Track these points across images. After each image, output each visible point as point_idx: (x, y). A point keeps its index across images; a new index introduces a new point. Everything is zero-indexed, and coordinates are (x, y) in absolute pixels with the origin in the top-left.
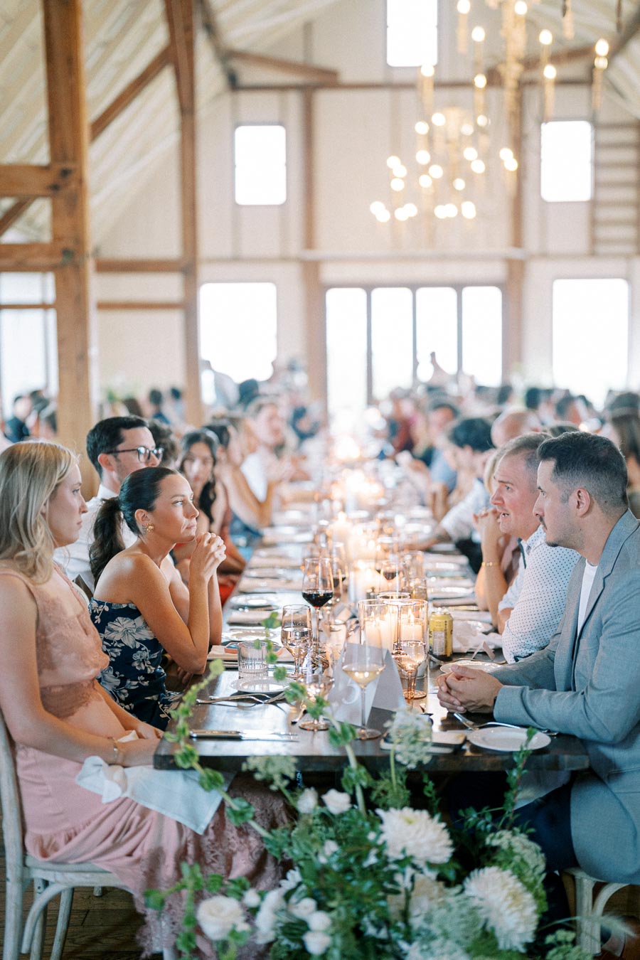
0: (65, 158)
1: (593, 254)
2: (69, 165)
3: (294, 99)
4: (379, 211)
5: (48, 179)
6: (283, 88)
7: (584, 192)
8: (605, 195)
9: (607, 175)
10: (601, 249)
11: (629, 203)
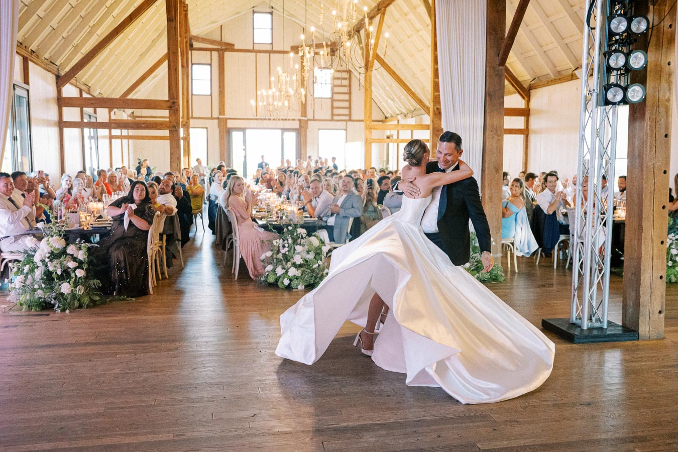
0: (174, 98)
1: (332, 120)
2: (175, 101)
3: (215, 55)
4: (253, 102)
5: (168, 104)
6: (211, 50)
7: (329, 95)
8: (336, 97)
9: (337, 90)
10: (336, 118)
11: (346, 101)
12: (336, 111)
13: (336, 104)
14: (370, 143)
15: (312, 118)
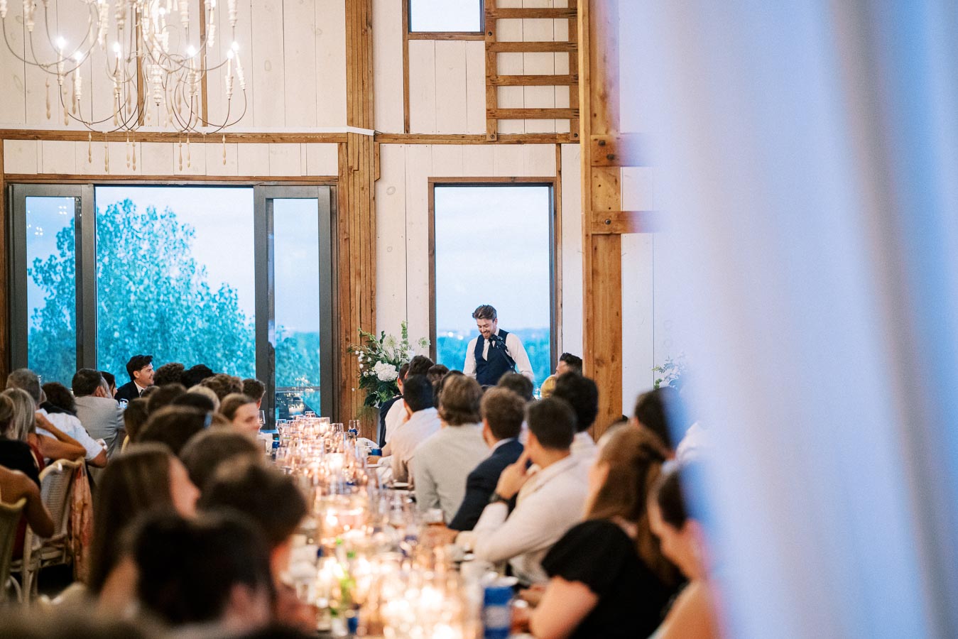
1: (492, 137)
10: (509, 127)
11: (554, 47)
12: (511, 98)
13: (510, 64)
14: (613, 237)
15: (399, 129)
